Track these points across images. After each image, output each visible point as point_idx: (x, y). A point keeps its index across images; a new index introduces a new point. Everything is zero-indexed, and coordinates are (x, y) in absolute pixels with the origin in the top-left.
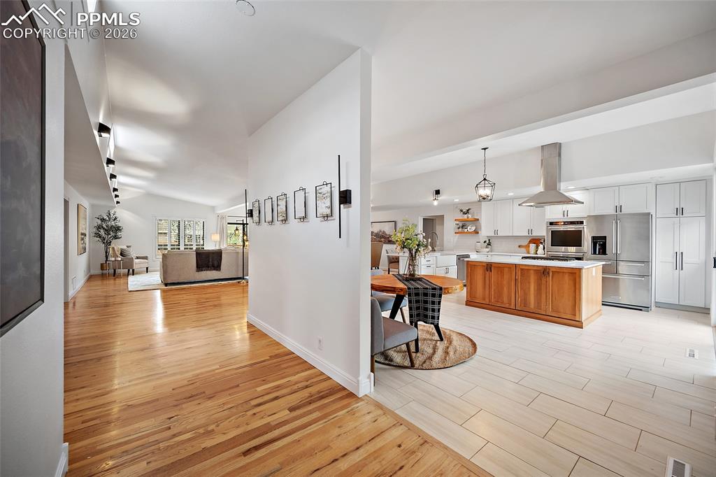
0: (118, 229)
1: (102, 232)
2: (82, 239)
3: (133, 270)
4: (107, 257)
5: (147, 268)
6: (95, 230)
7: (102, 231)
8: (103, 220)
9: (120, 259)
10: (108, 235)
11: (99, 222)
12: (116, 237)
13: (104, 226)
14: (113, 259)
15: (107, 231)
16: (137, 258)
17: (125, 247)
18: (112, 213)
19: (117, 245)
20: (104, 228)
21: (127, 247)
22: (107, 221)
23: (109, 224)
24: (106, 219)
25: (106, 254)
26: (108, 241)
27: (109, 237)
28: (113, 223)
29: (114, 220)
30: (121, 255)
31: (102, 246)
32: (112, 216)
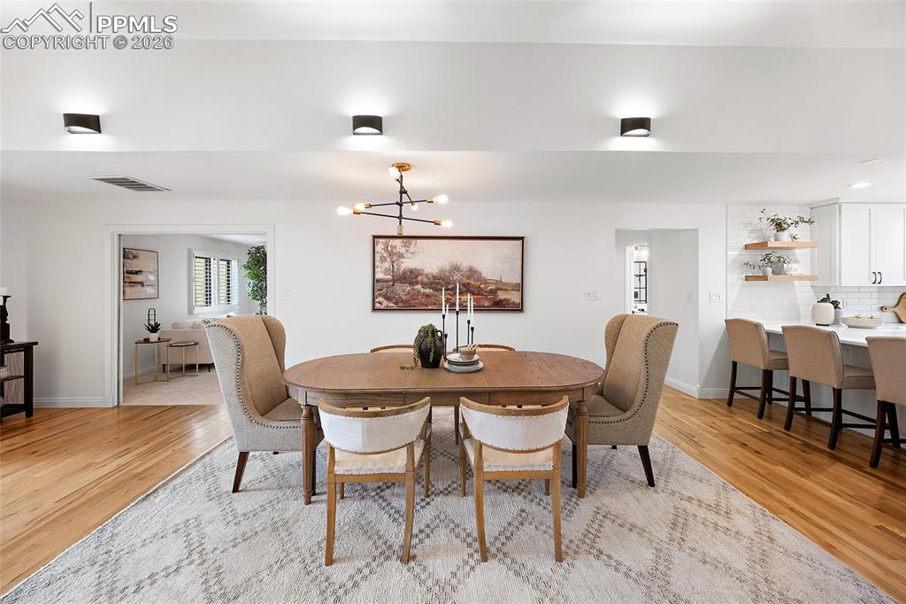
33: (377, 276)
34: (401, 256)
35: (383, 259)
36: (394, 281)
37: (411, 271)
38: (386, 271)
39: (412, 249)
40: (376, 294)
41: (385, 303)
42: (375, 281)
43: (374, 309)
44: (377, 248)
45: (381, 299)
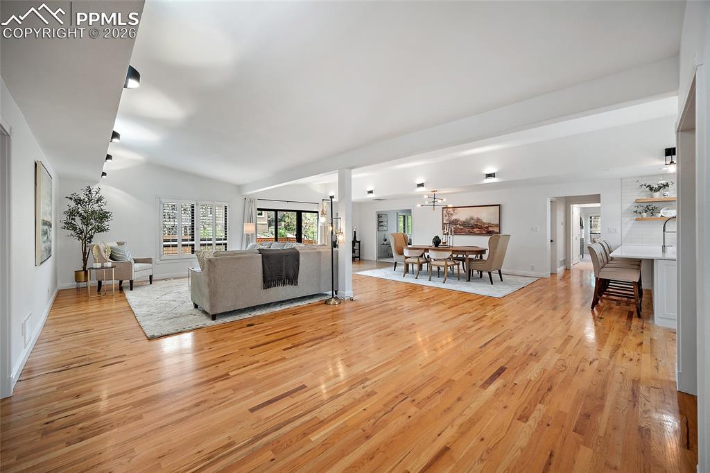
0: (104, 216)
1: (78, 222)
2: (45, 233)
3: (131, 282)
4: (85, 260)
5: (151, 277)
6: (65, 217)
7: (78, 219)
8: (79, 201)
9: (109, 265)
10: (87, 225)
11: (73, 204)
12: (100, 229)
13: (81, 210)
14: (99, 265)
15: (86, 221)
16: (136, 261)
17: (115, 245)
18: (94, 189)
19: (103, 242)
20: (80, 215)
21: (119, 244)
22: (86, 202)
23: (89, 207)
24: (84, 199)
25: (84, 256)
26: (88, 236)
27: (89, 229)
28: (96, 207)
29: (97, 201)
30: (111, 258)
31: (78, 243)
32: (93, 195)
33: (444, 222)
34: (452, 215)
35: (446, 216)
36: (450, 224)
37: (456, 220)
38: (447, 220)
39: (456, 212)
42: (443, 224)
43: (443, 234)
44: (444, 212)
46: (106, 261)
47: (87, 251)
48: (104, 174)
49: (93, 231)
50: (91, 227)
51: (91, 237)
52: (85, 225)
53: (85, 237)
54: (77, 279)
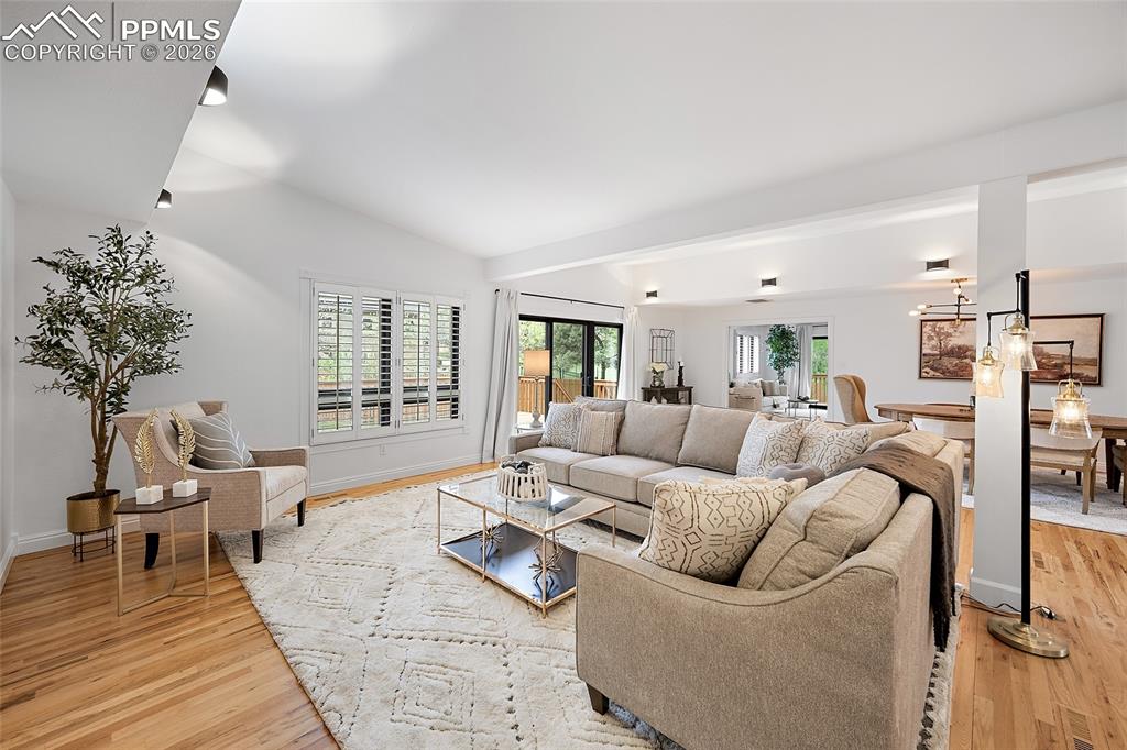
4: (102, 462)
7: (78, 331)
8: (82, 275)
9: (191, 485)
10: (109, 352)
11: (61, 283)
12: (152, 366)
13: (89, 303)
14: (154, 493)
15: (105, 339)
17: (197, 413)
18: (135, 239)
19: (158, 405)
20: (86, 319)
21: (211, 409)
22: (108, 279)
23: (115, 296)
24: (101, 268)
25: (99, 450)
26: (112, 384)
27: (115, 364)
28: (139, 296)
29: (143, 279)
30: (194, 462)
31: (79, 409)
32: (132, 257)
33: (924, 352)
34: (949, 335)
35: (931, 338)
36: (941, 355)
37: (959, 348)
38: (933, 347)
39: (961, 329)
40: (923, 365)
41: (932, 373)
42: (922, 355)
43: (920, 377)
44: (924, 330)
45: (927, 369)
46: (180, 475)
47: (109, 434)
48: (165, 196)
49: (127, 372)
50: (121, 358)
51: (124, 389)
52: (100, 349)
53: (103, 391)
54: (75, 523)
